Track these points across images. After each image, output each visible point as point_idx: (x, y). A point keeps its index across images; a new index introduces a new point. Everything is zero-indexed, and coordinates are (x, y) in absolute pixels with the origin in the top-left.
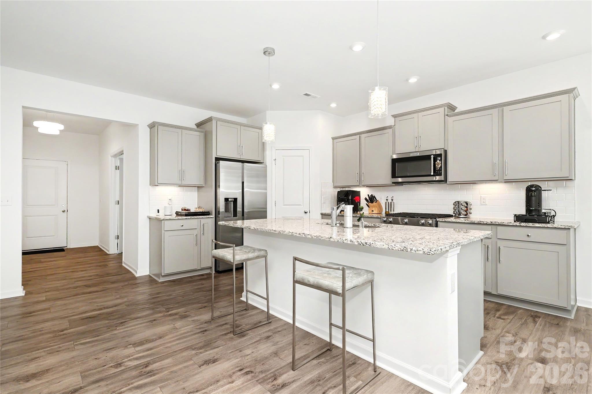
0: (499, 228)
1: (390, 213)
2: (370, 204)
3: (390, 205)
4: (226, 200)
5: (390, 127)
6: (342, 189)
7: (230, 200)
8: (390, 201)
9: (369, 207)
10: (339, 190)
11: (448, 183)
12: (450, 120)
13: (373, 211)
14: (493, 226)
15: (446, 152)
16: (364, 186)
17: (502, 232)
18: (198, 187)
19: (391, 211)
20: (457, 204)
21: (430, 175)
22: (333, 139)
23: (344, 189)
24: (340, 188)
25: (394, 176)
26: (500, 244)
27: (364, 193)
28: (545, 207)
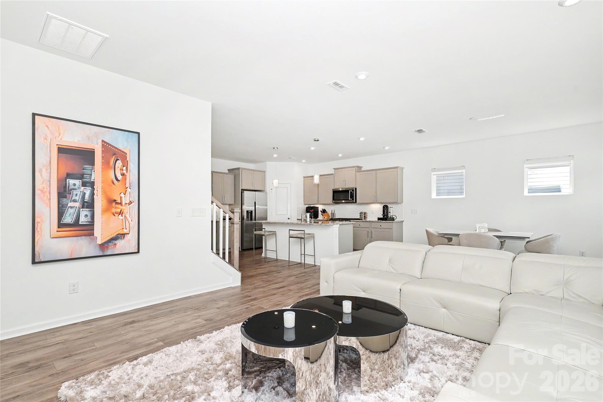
0: (372, 223)
1: (333, 218)
2: (323, 214)
3: (333, 214)
4: (247, 211)
5: (332, 174)
6: (309, 206)
7: (249, 212)
8: (333, 212)
9: (323, 216)
10: (307, 206)
11: (357, 203)
12: (358, 174)
13: (324, 217)
14: (370, 222)
15: (356, 189)
16: (320, 204)
17: (373, 225)
18: (229, 205)
19: (334, 217)
20: (361, 213)
21: (349, 200)
22: (304, 177)
23: (310, 206)
24: (308, 205)
25: (333, 199)
26: (373, 230)
27: (321, 208)
28: (390, 215)
